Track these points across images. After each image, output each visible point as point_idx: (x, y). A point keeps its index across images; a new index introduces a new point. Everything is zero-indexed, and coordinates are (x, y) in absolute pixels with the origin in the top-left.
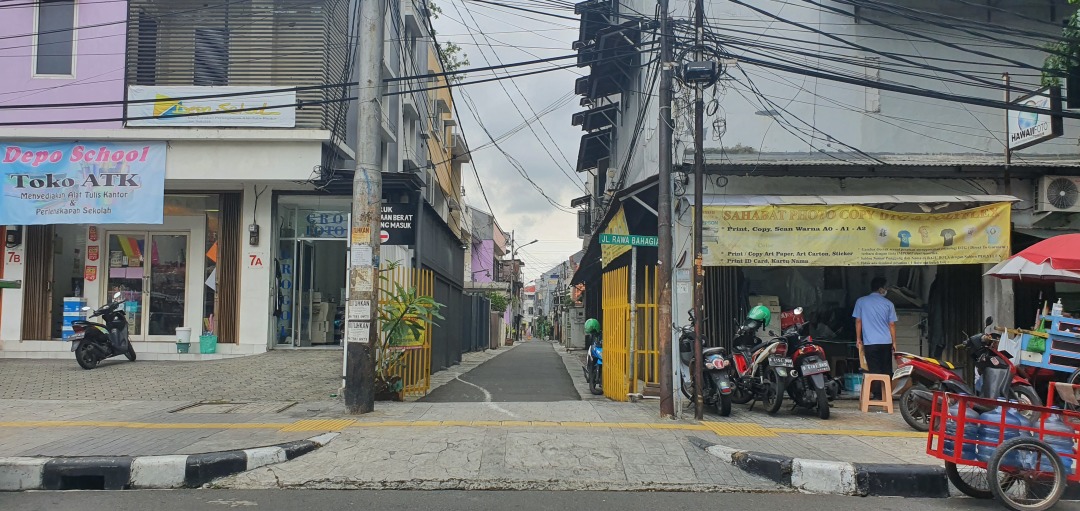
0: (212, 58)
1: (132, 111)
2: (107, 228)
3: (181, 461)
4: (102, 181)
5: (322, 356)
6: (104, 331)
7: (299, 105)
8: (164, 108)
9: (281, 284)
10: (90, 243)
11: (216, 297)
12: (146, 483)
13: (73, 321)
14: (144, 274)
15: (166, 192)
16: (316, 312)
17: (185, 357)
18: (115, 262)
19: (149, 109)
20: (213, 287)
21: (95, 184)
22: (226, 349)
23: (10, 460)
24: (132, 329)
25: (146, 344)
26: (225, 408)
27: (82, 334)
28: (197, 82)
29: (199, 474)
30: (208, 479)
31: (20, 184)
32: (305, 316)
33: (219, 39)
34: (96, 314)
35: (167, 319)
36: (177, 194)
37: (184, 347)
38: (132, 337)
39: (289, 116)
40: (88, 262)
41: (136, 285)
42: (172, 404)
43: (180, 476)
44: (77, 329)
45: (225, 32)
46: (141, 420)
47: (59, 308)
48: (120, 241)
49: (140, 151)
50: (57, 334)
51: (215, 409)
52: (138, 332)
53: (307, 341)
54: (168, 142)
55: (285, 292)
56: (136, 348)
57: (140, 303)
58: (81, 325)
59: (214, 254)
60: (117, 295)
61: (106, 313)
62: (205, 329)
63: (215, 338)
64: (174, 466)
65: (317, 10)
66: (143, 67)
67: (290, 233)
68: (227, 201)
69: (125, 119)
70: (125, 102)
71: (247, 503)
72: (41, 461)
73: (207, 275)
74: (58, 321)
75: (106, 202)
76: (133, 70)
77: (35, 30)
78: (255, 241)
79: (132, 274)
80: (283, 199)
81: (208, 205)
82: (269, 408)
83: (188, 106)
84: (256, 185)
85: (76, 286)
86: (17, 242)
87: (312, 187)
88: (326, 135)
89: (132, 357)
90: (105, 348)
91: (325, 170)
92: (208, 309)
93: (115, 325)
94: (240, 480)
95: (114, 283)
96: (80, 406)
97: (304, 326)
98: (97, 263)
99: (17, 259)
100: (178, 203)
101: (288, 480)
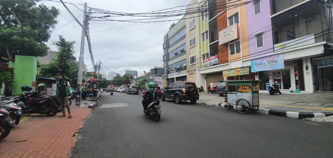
0: (291, 35)
1: (275, 49)
2: (272, 71)
3: (297, 113)
4: (271, 63)
5: (330, 94)
6: (274, 89)
7: (315, 38)
9: (315, 78)
10: (269, 73)
11: (298, 81)
12: (290, 117)
13: (268, 87)
14: (281, 78)
15: (284, 62)
16: (326, 83)
17: (292, 93)
18: (275, 76)
19: (279, 48)
20: (297, 79)
21: (270, 63)
22: (302, 92)
24: (280, 88)
26: (305, 104)
27: (270, 89)
28: (288, 40)
29: (302, 116)
30: (305, 118)
31: (256, 65)
32: (323, 85)
33: (292, 30)
34: (272, 86)
35: (287, 86)
36: (287, 63)
37: (292, 91)
38: (280, 90)
39: (313, 41)
40: (269, 77)
41: (279, 81)
42: (292, 102)
43: (298, 116)
44: (269, 88)
45: (294, 29)
46: (285, 105)
47: (265, 85)
48: (276, 73)
49: (278, 56)
50: (265, 89)
51: (303, 104)
52: (281, 89)
53: (324, 90)
54: (284, 53)
55: (316, 79)
56: (281, 92)
57: (281, 83)
59: (297, 73)
60: (276, 82)
61: (275, 85)
62: (296, 88)
63: (299, 90)
65: (317, 16)
66: (276, 40)
67: (317, 66)
68: (299, 62)
69: (274, 51)
70: (274, 48)
71: (316, 124)
72: (269, 110)
73: (295, 77)
74: (265, 87)
75: (272, 66)
76: (274, 42)
77: (256, 41)
78: (307, 68)
79: (278, 78)
80: (313, 59)
81: (294, 63)
82: (317, 104)
83: (287, 45)
84: (306, 58)
85: (268, 81)
86: (257, 75)
87: (322, 55)
88: (324, 42)
89: (280, 93)
90: (275, 92)
91: (325, 50)
92: (297, 84)
93: (276, 87)
94: (313, 119)
95: (275, 80)
96: (272, 101)
97: (323, 87)
98: (271, 77)
99: (257, 77)
100: (287, 64)
101: (327, 121)
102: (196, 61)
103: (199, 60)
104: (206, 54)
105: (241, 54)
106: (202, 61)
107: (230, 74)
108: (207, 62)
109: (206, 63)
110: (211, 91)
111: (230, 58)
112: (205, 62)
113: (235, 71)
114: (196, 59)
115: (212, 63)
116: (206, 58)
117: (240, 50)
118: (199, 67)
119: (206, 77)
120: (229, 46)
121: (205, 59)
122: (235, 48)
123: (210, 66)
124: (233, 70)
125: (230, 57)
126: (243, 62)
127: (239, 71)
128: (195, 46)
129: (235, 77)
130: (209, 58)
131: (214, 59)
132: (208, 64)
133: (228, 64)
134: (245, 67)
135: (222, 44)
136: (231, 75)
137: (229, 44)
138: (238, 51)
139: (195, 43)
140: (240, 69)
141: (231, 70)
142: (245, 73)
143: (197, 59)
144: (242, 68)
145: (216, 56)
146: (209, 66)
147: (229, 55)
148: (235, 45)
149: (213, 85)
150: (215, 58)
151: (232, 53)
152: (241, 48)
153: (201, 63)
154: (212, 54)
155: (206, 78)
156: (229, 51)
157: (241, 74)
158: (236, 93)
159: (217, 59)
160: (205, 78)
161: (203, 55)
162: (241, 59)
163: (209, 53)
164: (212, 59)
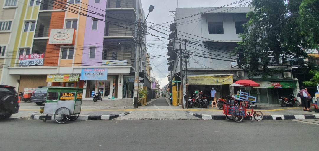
0: (114, 56)
1: (103, 63)
2: (98, 81)
3: (109, 116)
4: (98, 74)
5: (130, 100)
6: (98, 96)
7: (127, 62)
8: (108, 63)
9: (124, 89)
10: (96, 83)
11: (114, 91)
12: (103, 119)
13: (93, 94)
14: (104, 87)
15: (108, 75)
16: (129, 93)
17: (109, 100)
18: (100, 86)
19: (105, 63)
20: (114, 89)
21: (97, 74)
22: (116, 99)
23: (83, 116)
24: (102, 96)
25: (104, 98)
26: (116, 107)
27: (94, 97)
28: (112, 59)
29: (111, 118)
30: (113, 118)
31: (85, 74)
32: (128, 94)
33: (116, 53)
34: (96, 94)
35: (107, 94)
36: (109, 76)
37: (109, 98)
38: (102, 97)
39: (126, 64)
40: (96, 86)
41: (102, 89)
42: (107, 107)
43: (109, 118)
44: (94, 96)
45: (117, 52)
46: (103, 109)
47: (91, 92)
48: (100, 83)
49: (104, 69)
50: (91, 97)
51: (114, 108)
52: (103, 96)
53: (128, 97)
54: (108, 68)
55: (124, 90)
56: (102, 99)
57: (103, 91)
58: (94, 95)
59: (114, 84)
60: (100, 91)
61: (98, 93)
62: (113, 96)
63: (114, 97)
64: (107, 116)
65: (130, 49)
66: (105, 57)
67: (125, 81)
68: (116, 77)
69: (102, 65)
70: (102, 62)
71: (119, 122)
72: (88, 116)
73: (113, 87)
74: (91, 95)
75: (99, 77)
76: (103, 58)
77: (90, 52)
78: (120, 82)
79: (102, 87)
80: (125, 76)
81: (113, 77)
82: (122, 107)
83: (111, 63)
84: (120, 74)
85: (94, 89)
86: (85, 83)
87: (129, 74)
88: (131, 67)
89: (102, 100)
90: (98, 99)
91: (131, 72)
92: (113, 93)
93: (99, 95)
94: (118, 119)
95: (99, 89)
96: (94, 107)
97: (127, 95)
98: (97, 86)
99: (85, 85)
100: (109, 77)
101: (125, 119)
102: (5, 54)
103: (11, 54)
104: (26, 48)
105: (73, 60)
106: (17, 57)
107: (56, 80)
108: (25, 59)
109: (23, 61)
110: (24, 98)
111: (60, 62)
112: (22, 59)
113: (63, 77)
114: (6, 50)
115: (32, 63)
116: (24, 53)
117: (73, 56)
118: (10, 64)
119: (19, 79)
120: (61, 48)
121: (22, 55)
122: (68, 52)
123: (30, 66)
124: (61, 76)
125: (60, 60)
126: (74, 68)
127: (68, 77)
128: (9, 33)
129: (63, 83)
130: (30, 56)
131: (37, 58)
132: (27, 63)
133: (57, 68)
134: (75, 74)
135: (53, 44)
136: (58, 80)
137: (61, 47)
138: (71, 57)
139: (9, 29)
140: (69, 75)
141: (58, 75)
142: (74, 80)
143: (7, 52)
144: (72, 75)
145: (41, 55)
146: (27, 66)
147: (60, 58)
148: (68, 50)
149: (30, 91)
150: (39, 58)
151: (64, 57)
152: (74, 54)
153: (13, 59)
154: (35, 52)
155: (19, 81)
156: (60, 54)
157: (69, 80)
158: (57, 102)
159: (42, 59)
160: (17, 81)
161: (20, 49)
162: (73, 65)
163: (31, 49)
164: (35, 57)
